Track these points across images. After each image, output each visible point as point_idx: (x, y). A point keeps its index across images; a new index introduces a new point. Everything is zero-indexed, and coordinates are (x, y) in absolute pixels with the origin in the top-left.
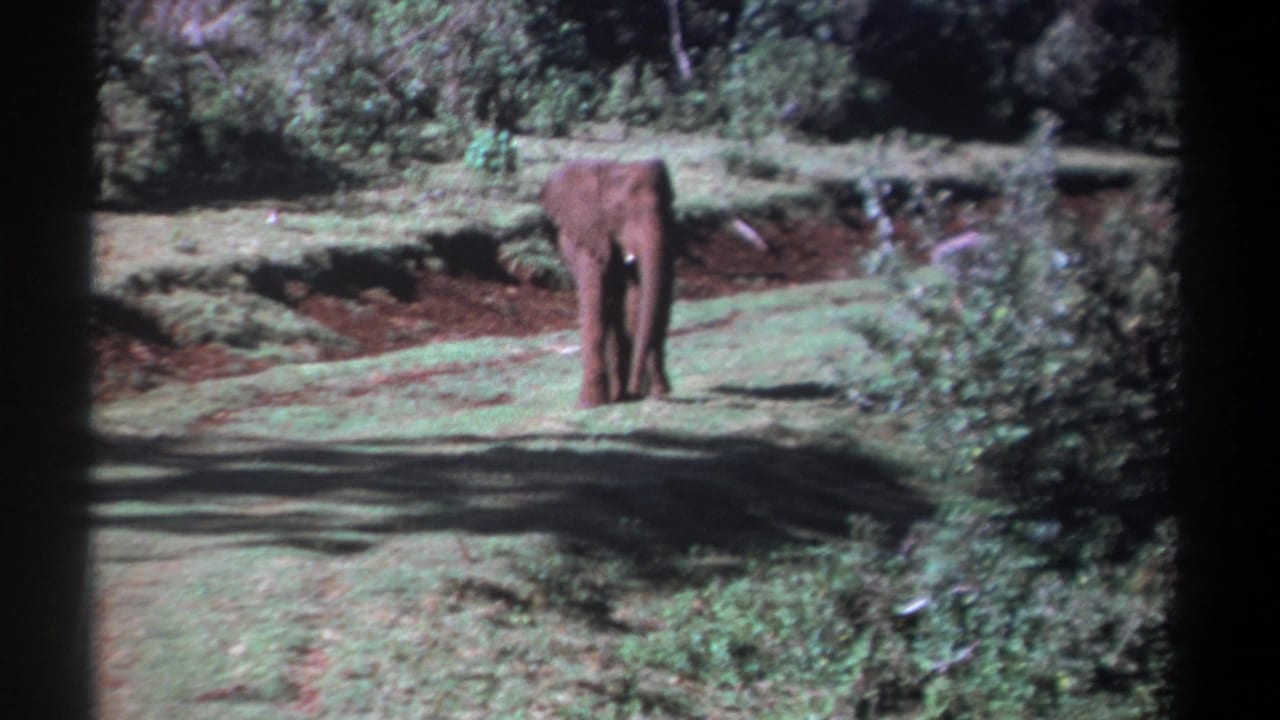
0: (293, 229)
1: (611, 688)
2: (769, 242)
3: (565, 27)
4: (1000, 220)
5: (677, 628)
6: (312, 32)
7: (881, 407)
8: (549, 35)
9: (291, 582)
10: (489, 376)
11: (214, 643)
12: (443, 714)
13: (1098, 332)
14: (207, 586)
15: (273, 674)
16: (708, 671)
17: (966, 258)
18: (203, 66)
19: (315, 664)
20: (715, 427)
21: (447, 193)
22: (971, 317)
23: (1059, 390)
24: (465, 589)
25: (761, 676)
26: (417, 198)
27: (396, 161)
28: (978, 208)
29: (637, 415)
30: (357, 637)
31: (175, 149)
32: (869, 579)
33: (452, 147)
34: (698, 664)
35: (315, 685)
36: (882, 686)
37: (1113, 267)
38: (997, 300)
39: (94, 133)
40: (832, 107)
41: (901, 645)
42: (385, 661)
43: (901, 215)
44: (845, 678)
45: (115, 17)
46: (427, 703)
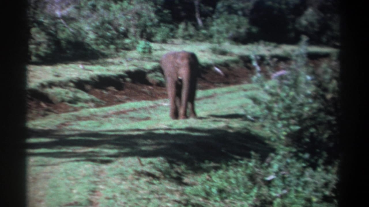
0: (87, 70)
1: (183, 202)
2: (225, 73)
3: (165, 12)
4: (292, 67)
5: (202, 184)
6: (92, 13)
7: (257, 120)
8: (160, 13)
9: (90, 172)
10: (144, 112)
11: (68, 189)
13: (319, 99)
14: (66, 173)
15: (86, 199)
16: (211, 196)
17: (281, 78)
18: (61, 23)
19: (98, 195)
20: (210, 126)
21: (132, 59)
22: (283, 94)
23: (308, 115)
24: (140, 174)
25: (226, 198)
26: (123, 61)
27: (117, 50)
28: (285, 63)
30: (110, 187)
31: (53, 47)
32: (257, 170)
33: (133, 46)
34: (208, 195)
35: (97, 201)
36: (261, 201)
37: (324, 80)
38: (290, 90)
39: (29, 42)
40: (243, 34)
41: (267, 189)
42: (117, 195)
43: (262, 65)
44: (251, 199)
45: (35, 9)
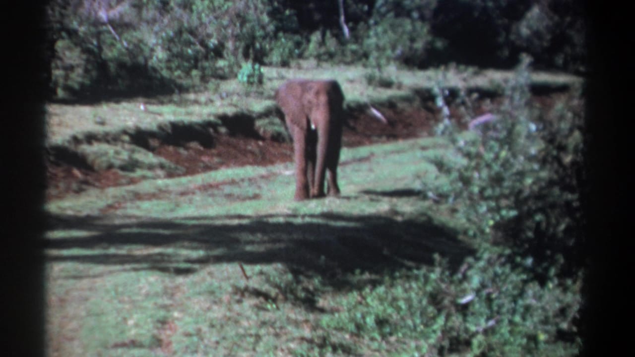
0: (152, 113)
1: (317, 341)
2: (388, 119)
3: (287, 12)
4: (503, 108)
5: (349, 310)
6: (161, 14)
7: (444, 201)
8: (279, 16)
9: (158, 289)
10: (250, 185)
11: (119, 319)
12: (233, 353)
13: (552, 163)
14: (116, 290)
15: (149, 334)
16: (364, 331)
17: (486, 127)
18: (108, 32)
19: (170, 329)
20: (363, 210)
21: (229, 95)
22: (488, 156)
23: (532, 192)
24: (242, 292)
25: (391, 334)
26: (214, 97)
27: (204, 79)
28: (492, 101)
29: (324, 205)
30: (191, 315)
31: (94, 73)
32: (443, 286)
33: (232, 71)
34: (360, 328)
35: (170, 339)
36: (451, 339)
37: (558, 131)
38: (501, 147)
40: (419, 53)
41: (460, 319)
42: (205, 328)
43: (453, 105)
44: (433, 335)
45: (64, 7)
46: (225, 348)
